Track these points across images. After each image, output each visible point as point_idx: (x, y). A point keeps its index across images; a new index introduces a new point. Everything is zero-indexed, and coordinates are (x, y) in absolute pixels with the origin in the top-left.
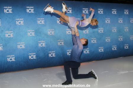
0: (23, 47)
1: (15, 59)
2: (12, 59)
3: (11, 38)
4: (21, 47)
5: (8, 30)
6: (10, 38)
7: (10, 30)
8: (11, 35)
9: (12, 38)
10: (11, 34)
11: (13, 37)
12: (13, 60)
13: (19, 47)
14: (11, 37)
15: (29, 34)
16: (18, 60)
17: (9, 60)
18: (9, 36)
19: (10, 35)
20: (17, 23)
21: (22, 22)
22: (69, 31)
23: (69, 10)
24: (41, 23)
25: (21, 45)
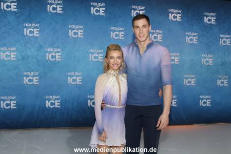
0: (79, 81)
1: (61, 104)
2: (54, 104)
3: (56, 62)
4: (74, 80)
5: (52, 45)
6: (54, 63)
7: (55, 46)
8: (57, 57)
9: (59, 62)
10: (57, 54)
11: (60, 60)
12: (57, 105)
14: (57, 60)
15: (91, 57)
16: (66, 107)
17: (48, 104)
18: (52, 57)
19: (55, 56)
20: (71, 33)
21: (80, 33)
22: (172, 58)
23: (175, 15)
24: (118, 38)
25: (75, 78)
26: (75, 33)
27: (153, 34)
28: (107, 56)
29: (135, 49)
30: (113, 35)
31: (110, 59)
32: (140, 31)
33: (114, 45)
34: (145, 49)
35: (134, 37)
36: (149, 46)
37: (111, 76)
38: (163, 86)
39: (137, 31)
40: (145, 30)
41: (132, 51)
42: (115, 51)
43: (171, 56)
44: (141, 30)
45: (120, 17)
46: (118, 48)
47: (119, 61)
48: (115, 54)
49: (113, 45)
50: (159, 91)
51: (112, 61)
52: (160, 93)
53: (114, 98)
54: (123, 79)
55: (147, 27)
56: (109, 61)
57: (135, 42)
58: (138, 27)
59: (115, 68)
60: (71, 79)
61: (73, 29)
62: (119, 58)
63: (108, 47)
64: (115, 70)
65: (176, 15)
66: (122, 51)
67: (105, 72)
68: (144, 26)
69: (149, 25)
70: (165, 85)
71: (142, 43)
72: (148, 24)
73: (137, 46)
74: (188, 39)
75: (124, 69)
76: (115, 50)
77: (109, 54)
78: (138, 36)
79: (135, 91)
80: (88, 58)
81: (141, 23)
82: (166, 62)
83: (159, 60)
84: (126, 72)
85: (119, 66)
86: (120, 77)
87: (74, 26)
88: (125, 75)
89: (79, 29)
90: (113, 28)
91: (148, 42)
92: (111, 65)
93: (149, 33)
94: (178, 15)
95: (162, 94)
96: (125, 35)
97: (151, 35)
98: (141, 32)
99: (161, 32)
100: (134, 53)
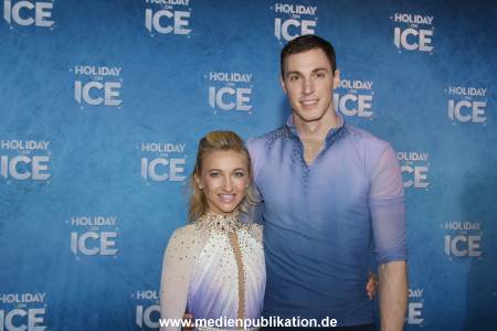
0: (106, 245)
1: (48, 321)
3: (34, 184)
4: (91, 243)
5: (21, 129)
7: (31, 131)
8: (36, 167)
9: (42, 183)
10: (36, 159)
11: (46, 176)
13: (77, 243)
18: (20, 168)
21: (111, 92)
22: (404, 169)
23: (413, 34)
24: (231, 106)
25: (95, 236)
26: (95, 93)
27: (343, 92)
28: (199, 168)
29: (290, 145)
30: (215, 97)
31: (208, 177)
32: (304, 88)
33: (222, 133)
34: (322, 148)
35: (287, 108)
36: (334, 138)
37: (213, 233)
38: (378, 264)
39: (296, 89)
40: (320, 85)
41: (282, 153)
42: (224, 153)
43: (402, 163)
44: (308, 83)
45: (239, 39)
46: (234, 142)
47: (238, 182)
48: (225, 162)
49: (218, 134)
50: (367, 281)
51: (216, 183)
52: (369, 286)
53: (222, 301)
54: (252, 241)
55: (328, 76)
56: (207, 185)
57: (288, 126)
58: (298, 75)
59: (227, 207)
60: (83, 238)
61: (86, 79)
62: (237, 173)
63: (203, 141)
64: (226, 213)
65: (415, 33)
66: (248, 154)
67: (192, 220)
68: (317, 72)
69: (334, 69)
70: (386, 261)
71: (312, 126)
72: (329, 67)
73: (296, 139)
74: (454, 109)
75: (257, 209)
76: (225, 148)
77: (204, 162)
78: (298, 104)
79: (290, 278)
80: (137, 169)
81: (307, 61)
82: (386, 189)
83: (366, 183)
84: (262, 219)
85: (239, 198)
86: (242, 233)
87: (92, 70)
88: (257, 229)
89: (106, 79)
90: (216, 76)
91: (329, 124)
92: (213, 197)
93: (332, 91)
94: (423, 33)
95: (377, 289)
96: (256, 98)
97: (336, 96)
98: (308, 91)
99: (367, 85)
100: (287, 158)
